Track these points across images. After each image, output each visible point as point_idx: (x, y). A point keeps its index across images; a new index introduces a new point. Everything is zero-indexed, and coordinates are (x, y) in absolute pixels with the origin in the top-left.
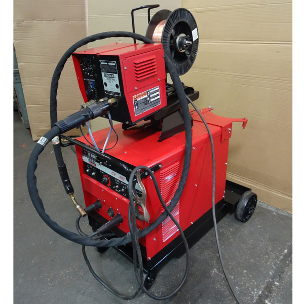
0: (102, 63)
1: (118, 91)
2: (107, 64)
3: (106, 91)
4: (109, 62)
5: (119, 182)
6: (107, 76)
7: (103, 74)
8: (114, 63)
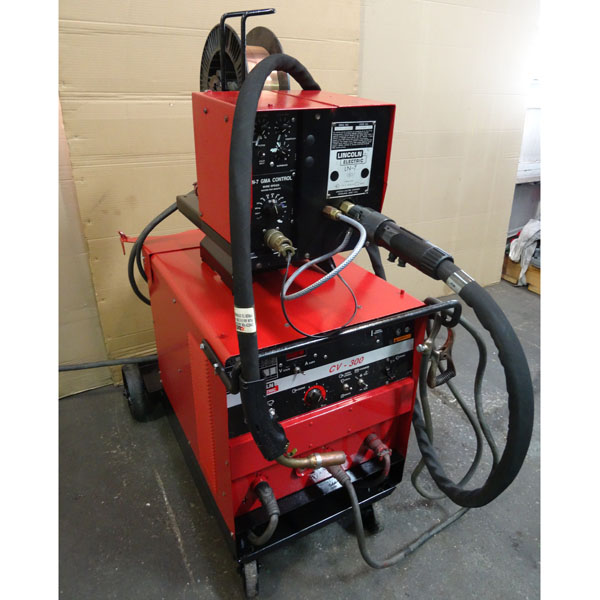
0: (336, 129)
1: (366, 182)
2: (351, 128)
3: (330, 192)
4: (358, 125)
5: (349, 374)
6: (344, 155)
7: (333, 154)
8: (370, 124)
